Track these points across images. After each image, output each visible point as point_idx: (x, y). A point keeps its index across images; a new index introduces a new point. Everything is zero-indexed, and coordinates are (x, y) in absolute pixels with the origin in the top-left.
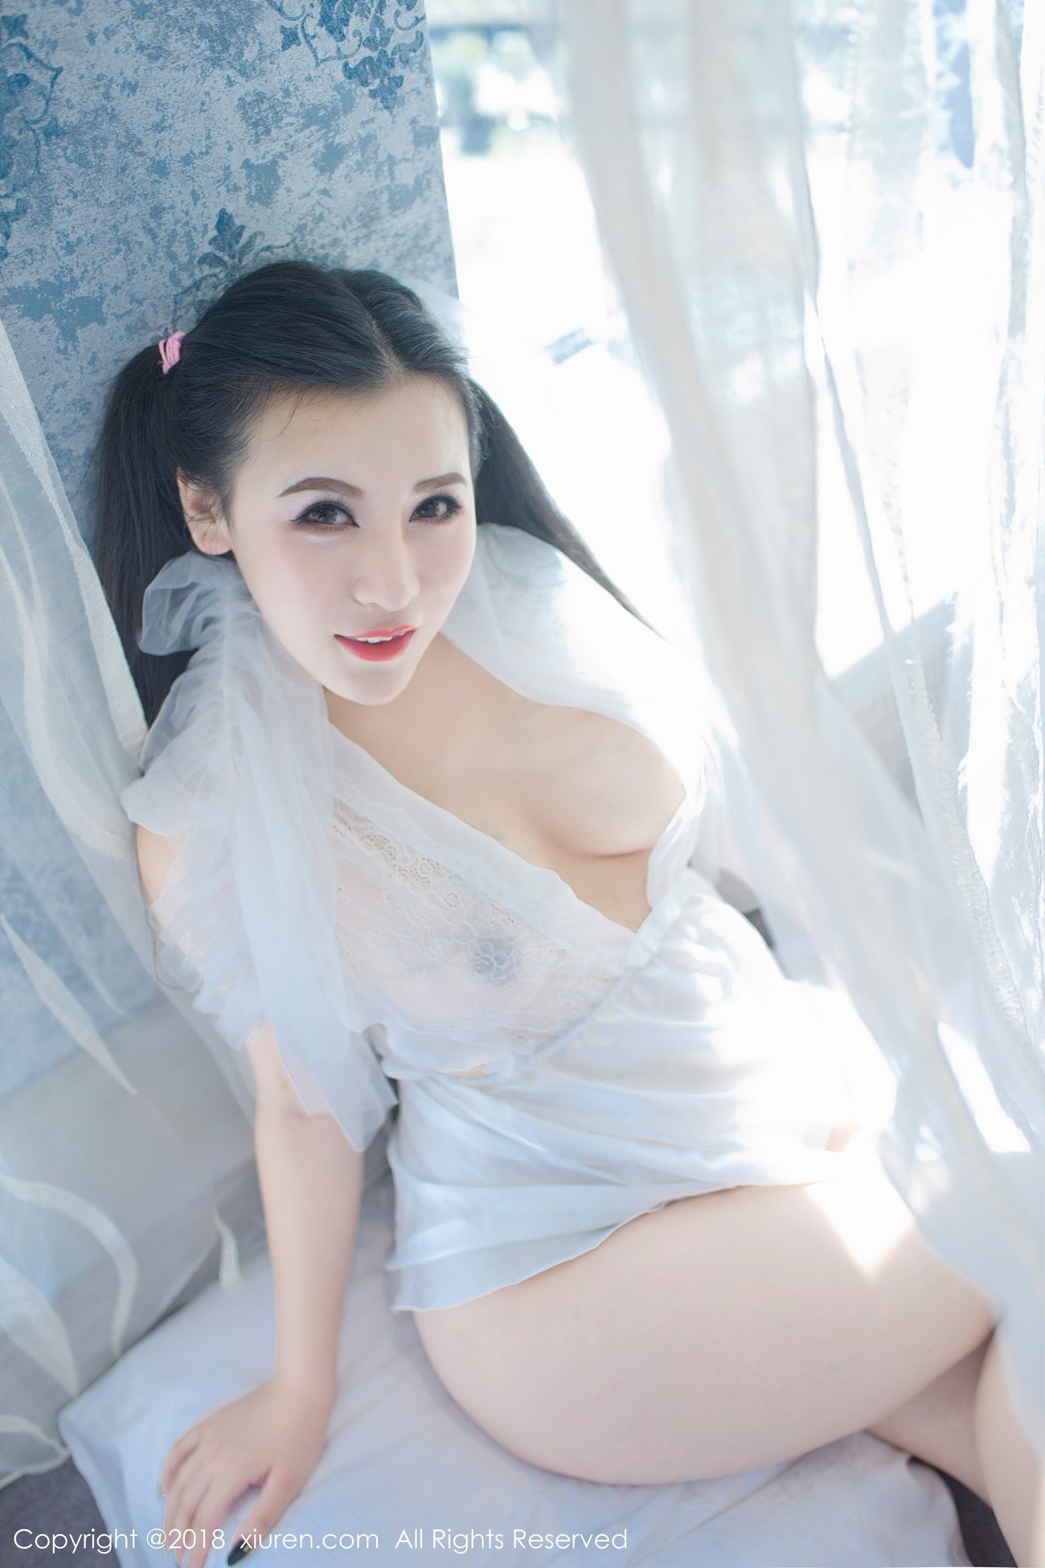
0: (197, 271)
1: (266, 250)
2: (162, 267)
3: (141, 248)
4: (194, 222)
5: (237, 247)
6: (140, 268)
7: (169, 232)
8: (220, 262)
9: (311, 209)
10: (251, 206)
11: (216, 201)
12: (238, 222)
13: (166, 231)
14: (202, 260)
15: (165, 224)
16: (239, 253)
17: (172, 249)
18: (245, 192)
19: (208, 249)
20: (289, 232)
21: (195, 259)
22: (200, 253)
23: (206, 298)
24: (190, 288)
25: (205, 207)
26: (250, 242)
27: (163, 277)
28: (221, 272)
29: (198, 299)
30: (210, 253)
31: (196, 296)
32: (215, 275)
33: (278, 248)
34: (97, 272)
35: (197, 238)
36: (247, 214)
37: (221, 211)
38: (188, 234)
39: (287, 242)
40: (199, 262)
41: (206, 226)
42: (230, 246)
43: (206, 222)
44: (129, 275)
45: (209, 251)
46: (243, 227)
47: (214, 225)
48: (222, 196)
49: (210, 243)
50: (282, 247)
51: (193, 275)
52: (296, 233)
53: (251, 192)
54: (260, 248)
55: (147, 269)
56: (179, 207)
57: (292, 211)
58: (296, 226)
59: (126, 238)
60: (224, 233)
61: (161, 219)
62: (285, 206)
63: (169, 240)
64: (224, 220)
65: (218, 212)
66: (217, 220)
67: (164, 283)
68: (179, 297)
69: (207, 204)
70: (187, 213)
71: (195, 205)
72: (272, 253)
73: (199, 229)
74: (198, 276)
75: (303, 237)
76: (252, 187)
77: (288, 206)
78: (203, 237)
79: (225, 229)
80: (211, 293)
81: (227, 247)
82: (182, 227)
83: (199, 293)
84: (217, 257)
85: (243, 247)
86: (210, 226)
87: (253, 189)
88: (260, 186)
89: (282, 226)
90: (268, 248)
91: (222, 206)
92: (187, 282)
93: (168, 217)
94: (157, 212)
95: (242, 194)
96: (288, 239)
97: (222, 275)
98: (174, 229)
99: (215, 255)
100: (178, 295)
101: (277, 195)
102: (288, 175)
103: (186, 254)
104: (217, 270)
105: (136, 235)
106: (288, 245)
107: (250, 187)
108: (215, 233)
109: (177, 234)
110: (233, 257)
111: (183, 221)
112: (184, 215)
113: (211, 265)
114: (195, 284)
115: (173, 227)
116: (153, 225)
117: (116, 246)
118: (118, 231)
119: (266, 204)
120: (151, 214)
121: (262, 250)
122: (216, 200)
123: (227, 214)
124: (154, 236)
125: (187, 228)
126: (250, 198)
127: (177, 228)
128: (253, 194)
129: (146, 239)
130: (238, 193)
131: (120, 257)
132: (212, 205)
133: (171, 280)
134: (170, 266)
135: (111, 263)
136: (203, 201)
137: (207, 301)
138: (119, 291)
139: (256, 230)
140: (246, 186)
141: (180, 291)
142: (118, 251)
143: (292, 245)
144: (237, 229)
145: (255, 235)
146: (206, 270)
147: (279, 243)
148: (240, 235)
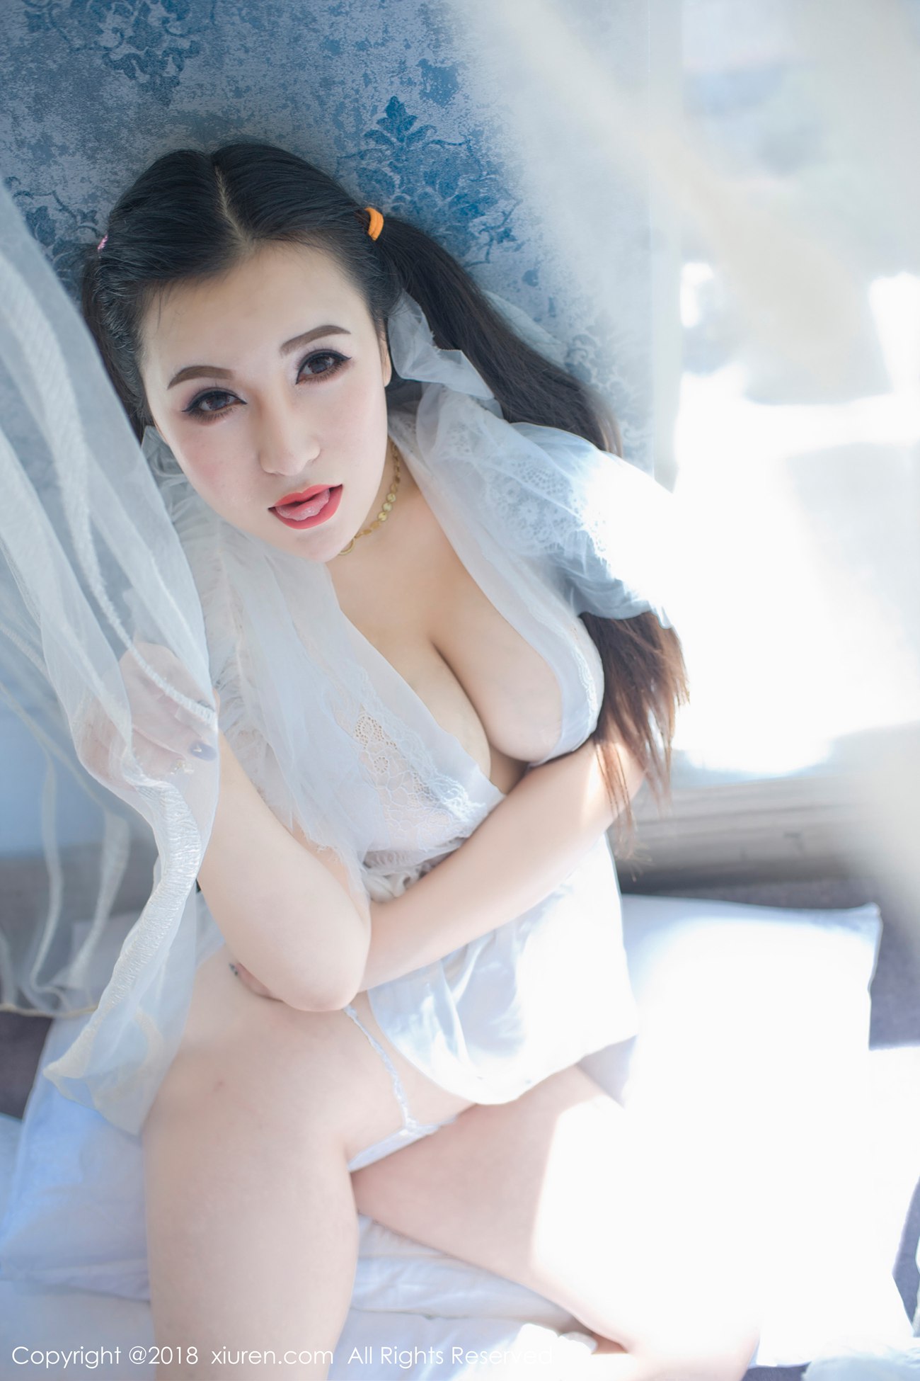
0: (363, 143)
1: (437, 143)
2: (328, 131)
3: (308, 109)
4: (364, 100)
5: (407, 133)
6: (305, 126)
7: (338, 103)
8: (387, 141)
9: (489, 119)
10: (424, 101)
11: (387, 89)
12: (409, 112)
13: (334, 101)
14: (370, 135)
15: (334, 96)
16: (408, 138)
17: (339, 118)
18: (421, 87)
19: (376, 127)
20: (462, 133)
21: (362, 132)
22: (367, 128)
23: (370, 167)
24: (354, 155)
25: (376, 91)
26: (421, 132)
27: (328, 139)
28: (387, 149)
29: (362, 166)
30: (377, 131)
31: (360, 163)
32: (381, 151)
33: (449, 144)
34: (263, 119)
35: (366, 116)
36: (419, 108)
37: (392, 98)
38: (357, 110)
39: (461, 142)
40: (366, 135)
41: (375, 108)
42: (399, 130)
43: (376, 104)
44: (294, 129)
45: (377, 129)
46: (414, 118)
47: (383, 108)
48: (395, 85)
49: (378, 123)
50: (455, 145)
51: (358, 145)
52: (471, 137)
53: (426, 88)
54: (431, 139)
55: (312, 128)
56: (350, 84)
57: (468, 116)
58: (471, 130)
59: (293, 97)
60: (394, 118)
61: (330, 90)
62: (461, 110)
63: (336, 110)
64: (394, 107)
65: (390, 99)
66: (387, 105)
67: (329, 144)
68: (343, 159)
69: (379, 89)
70: (357, 91)
71: (366, 86)
72: (443, 148)
73: (368, 108)
74: (364, 147)
75: (478, 142)
76: (428, 85)
77: (464, 111)
78: (372, 116)
79: (395, 115)
80: (375, 164)
81: (395, 131)
82: (351, 102)
83: (364, 162)
84: (383, 136)
85: (412, 134)
86: (379, 108)
87: (429, 88)
88: (436, 86)
89: (456, 126)
90: (439, 142)
91: (394, 95)
92: (351, 148)
93: (337, 90)
94: (327, 83)
95: (417, 90)
96: (461, 140)
97: (388, 153)
98: (343, 102)
99: (382, 133)
100: (341, 158)
101: (454, 98)
102: (467, 84)
103: (353, 126)
104: (384, 147)
105: (304, 97)
106: (460, 144)
107: (425, 85)
108: (385, 115)
109: (346, 107)
110: (402, 141)
111: (353, 97)
112: (354, 93)
113: (377, 141)
114: (359, 153)
115: (342, 100)
116: (322, 93)
117: (284, 102)
118: (287, 90)
119: (442, 104)
120: (320, 83)
121: (433, 142)
122: (389, 88)
123: (398, 102)
124: (322, 103)
125: (356, 105)
126: (423, 94)
127: (347, 101)
128: (428, 91)
129: (315, 105)
130: (413, 87)
131: (287, 112)
132: (384, 91)
133: (335, 143)
134: (337, 132)
135: (277, 114)
136: (375, 85)
137: (370, 171)
138: (283, 140)
139: (427, 123)
140: (421, 83)
141: (344, 155)
142: (285, 106)
143: (464, 146)
144: (409, 117)
145: (427, 127)
146: (372, 144)
147: (449, 141)
148: (411, 124)
